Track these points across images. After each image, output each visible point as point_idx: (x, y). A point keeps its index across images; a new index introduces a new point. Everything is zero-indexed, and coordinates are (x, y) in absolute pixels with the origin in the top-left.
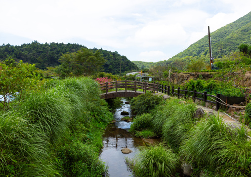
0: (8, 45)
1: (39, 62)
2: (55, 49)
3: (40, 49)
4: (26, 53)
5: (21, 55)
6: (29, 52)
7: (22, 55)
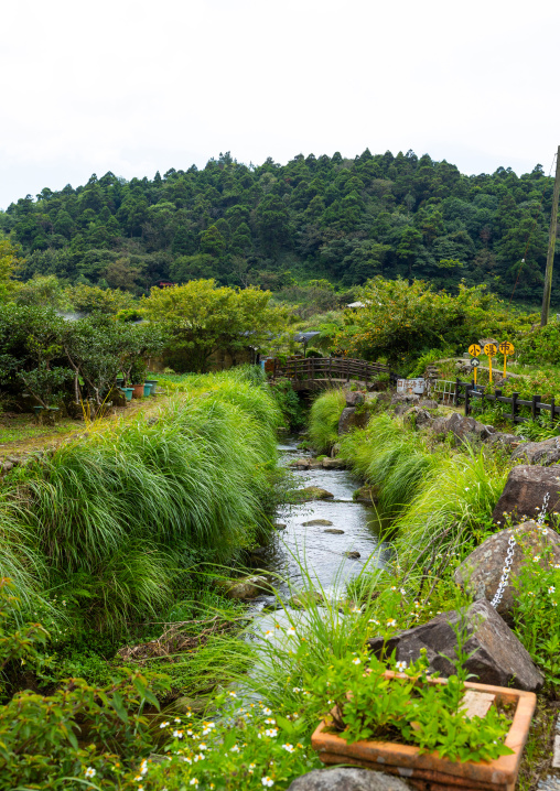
0: (109, 178)
1: (210, 251)
2: (294, 184)
3: (230, 187)
4: (164, 207)
5: (143, 221)
6: (179, 205)
7: (144, 217)
